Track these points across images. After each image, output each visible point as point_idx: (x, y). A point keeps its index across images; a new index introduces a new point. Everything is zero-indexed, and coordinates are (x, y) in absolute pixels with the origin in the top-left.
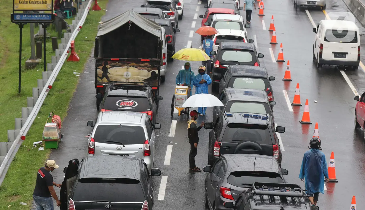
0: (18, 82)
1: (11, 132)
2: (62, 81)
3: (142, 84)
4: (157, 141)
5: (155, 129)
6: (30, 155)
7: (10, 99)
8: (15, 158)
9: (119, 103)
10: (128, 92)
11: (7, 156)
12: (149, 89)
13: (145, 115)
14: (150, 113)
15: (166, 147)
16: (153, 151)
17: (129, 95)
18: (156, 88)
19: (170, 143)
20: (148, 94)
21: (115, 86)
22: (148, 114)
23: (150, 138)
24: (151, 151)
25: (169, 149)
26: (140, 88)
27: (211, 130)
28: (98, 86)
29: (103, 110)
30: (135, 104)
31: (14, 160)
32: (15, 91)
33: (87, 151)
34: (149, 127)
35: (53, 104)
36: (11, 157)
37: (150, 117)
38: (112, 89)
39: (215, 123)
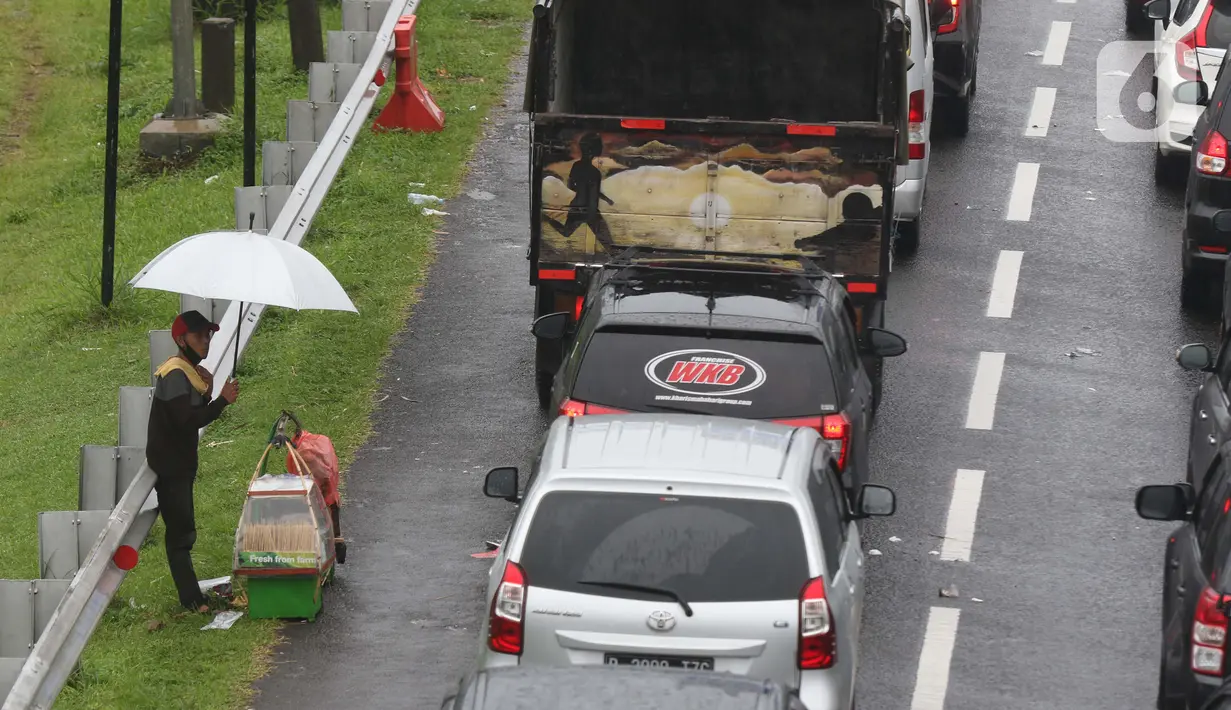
0: (98, 243)
1: (56, 524)
2: (346, 243)
3: (792, 266)
4: (873, 580)
5: (862, 515)
6: (164, 654)
7: (51, 338)
8: (77, 668)
9: (663, 370)
10: (711, 306)
11: (33, 660)
12: (830, 292)
13: (806, 437)
14: (834, 427)
15: (922, 619)
16: (849, 644)
17: (719, 323)
18: (871, 288)
19: (942, 599)
20: (825, 319)
21: (641, 271)
22: (821, 430)
23: (832, 564)
24: (840, 644)
25: (941, 628)
26: (782, 287)
27: (1177, 524)
28: (544, 274)
29: (573, 409)
30: (750, 375)
31: (75, 680)
32: (77, 291)
33: (484, 634)
34: (829, 507)
35: (292, 372)
36: (54, 663)
37: (836, 448)
38: (623, 289)
39: (1198, 488)
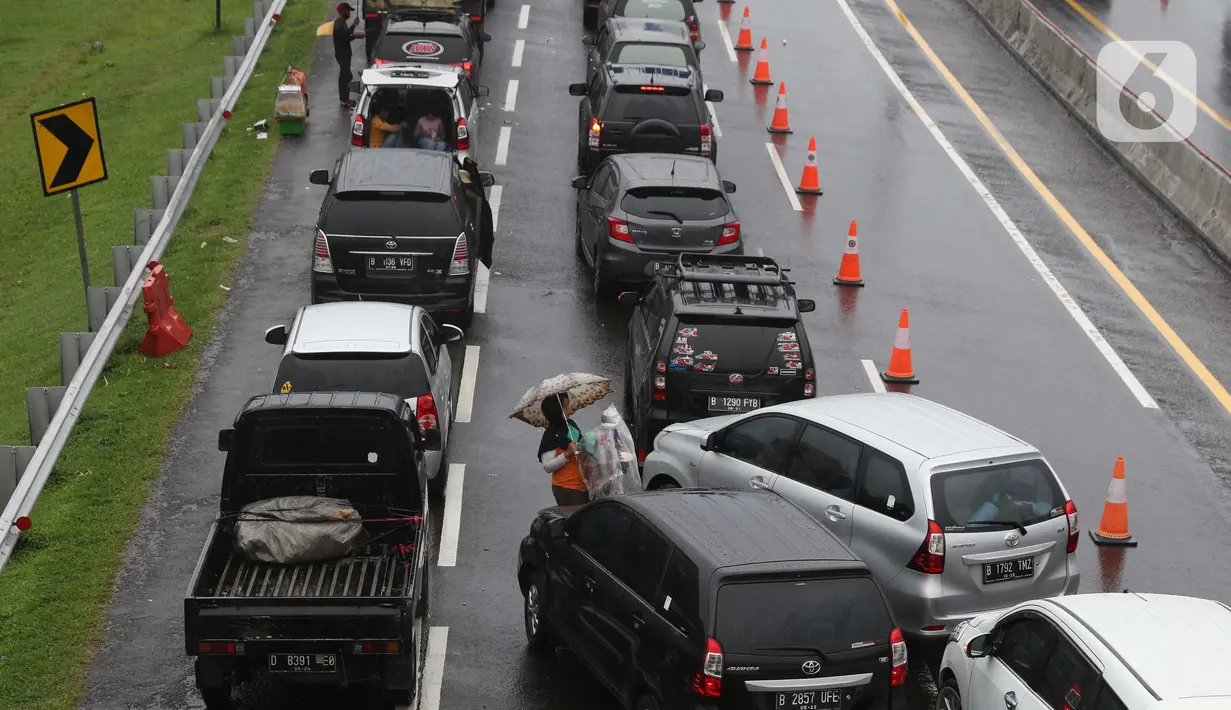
0: (215, 9)
1: (203, 103)
2: (300, 6)
3: (452, 11)
4: (481, 118)
5: (477, 96)
6: (241, 147)
7: (200, 40)
8: (212, 153)
9: (408, 48)
10: (424, 25)
11: (196, 150)
12: (465, 19)
13: (458, 70)
14: (467, 66)
15: (498, 131)
16: (474, 140)
17: (427, 31)
18: (478, 19)
19: (505, 124)
20: (464, 29)
21: (399, 14)
22: (463, 67)
23: (467, 115)
24: (471, 140)
25: (505, 133)
26: (450, 19)
27: (583, 97)
28: (367, 16)
29: (377, 61)
30: (438, 49)
31: (211, 157)
32: (206, 22)
33: (350, 140)
34: (466, 93)
35: (283, 51)
36: (204, 152)
37: (468, 73)
38: (395, 20)
39: (590, 84)
